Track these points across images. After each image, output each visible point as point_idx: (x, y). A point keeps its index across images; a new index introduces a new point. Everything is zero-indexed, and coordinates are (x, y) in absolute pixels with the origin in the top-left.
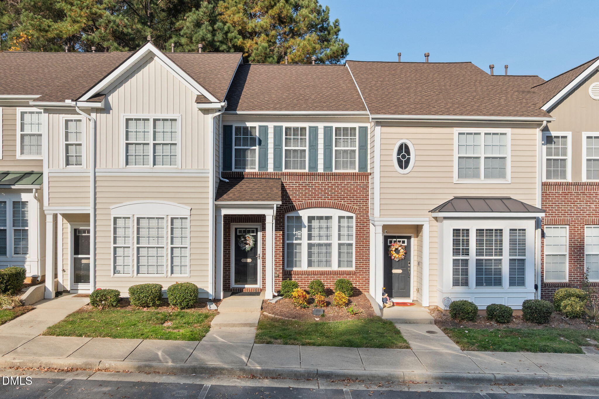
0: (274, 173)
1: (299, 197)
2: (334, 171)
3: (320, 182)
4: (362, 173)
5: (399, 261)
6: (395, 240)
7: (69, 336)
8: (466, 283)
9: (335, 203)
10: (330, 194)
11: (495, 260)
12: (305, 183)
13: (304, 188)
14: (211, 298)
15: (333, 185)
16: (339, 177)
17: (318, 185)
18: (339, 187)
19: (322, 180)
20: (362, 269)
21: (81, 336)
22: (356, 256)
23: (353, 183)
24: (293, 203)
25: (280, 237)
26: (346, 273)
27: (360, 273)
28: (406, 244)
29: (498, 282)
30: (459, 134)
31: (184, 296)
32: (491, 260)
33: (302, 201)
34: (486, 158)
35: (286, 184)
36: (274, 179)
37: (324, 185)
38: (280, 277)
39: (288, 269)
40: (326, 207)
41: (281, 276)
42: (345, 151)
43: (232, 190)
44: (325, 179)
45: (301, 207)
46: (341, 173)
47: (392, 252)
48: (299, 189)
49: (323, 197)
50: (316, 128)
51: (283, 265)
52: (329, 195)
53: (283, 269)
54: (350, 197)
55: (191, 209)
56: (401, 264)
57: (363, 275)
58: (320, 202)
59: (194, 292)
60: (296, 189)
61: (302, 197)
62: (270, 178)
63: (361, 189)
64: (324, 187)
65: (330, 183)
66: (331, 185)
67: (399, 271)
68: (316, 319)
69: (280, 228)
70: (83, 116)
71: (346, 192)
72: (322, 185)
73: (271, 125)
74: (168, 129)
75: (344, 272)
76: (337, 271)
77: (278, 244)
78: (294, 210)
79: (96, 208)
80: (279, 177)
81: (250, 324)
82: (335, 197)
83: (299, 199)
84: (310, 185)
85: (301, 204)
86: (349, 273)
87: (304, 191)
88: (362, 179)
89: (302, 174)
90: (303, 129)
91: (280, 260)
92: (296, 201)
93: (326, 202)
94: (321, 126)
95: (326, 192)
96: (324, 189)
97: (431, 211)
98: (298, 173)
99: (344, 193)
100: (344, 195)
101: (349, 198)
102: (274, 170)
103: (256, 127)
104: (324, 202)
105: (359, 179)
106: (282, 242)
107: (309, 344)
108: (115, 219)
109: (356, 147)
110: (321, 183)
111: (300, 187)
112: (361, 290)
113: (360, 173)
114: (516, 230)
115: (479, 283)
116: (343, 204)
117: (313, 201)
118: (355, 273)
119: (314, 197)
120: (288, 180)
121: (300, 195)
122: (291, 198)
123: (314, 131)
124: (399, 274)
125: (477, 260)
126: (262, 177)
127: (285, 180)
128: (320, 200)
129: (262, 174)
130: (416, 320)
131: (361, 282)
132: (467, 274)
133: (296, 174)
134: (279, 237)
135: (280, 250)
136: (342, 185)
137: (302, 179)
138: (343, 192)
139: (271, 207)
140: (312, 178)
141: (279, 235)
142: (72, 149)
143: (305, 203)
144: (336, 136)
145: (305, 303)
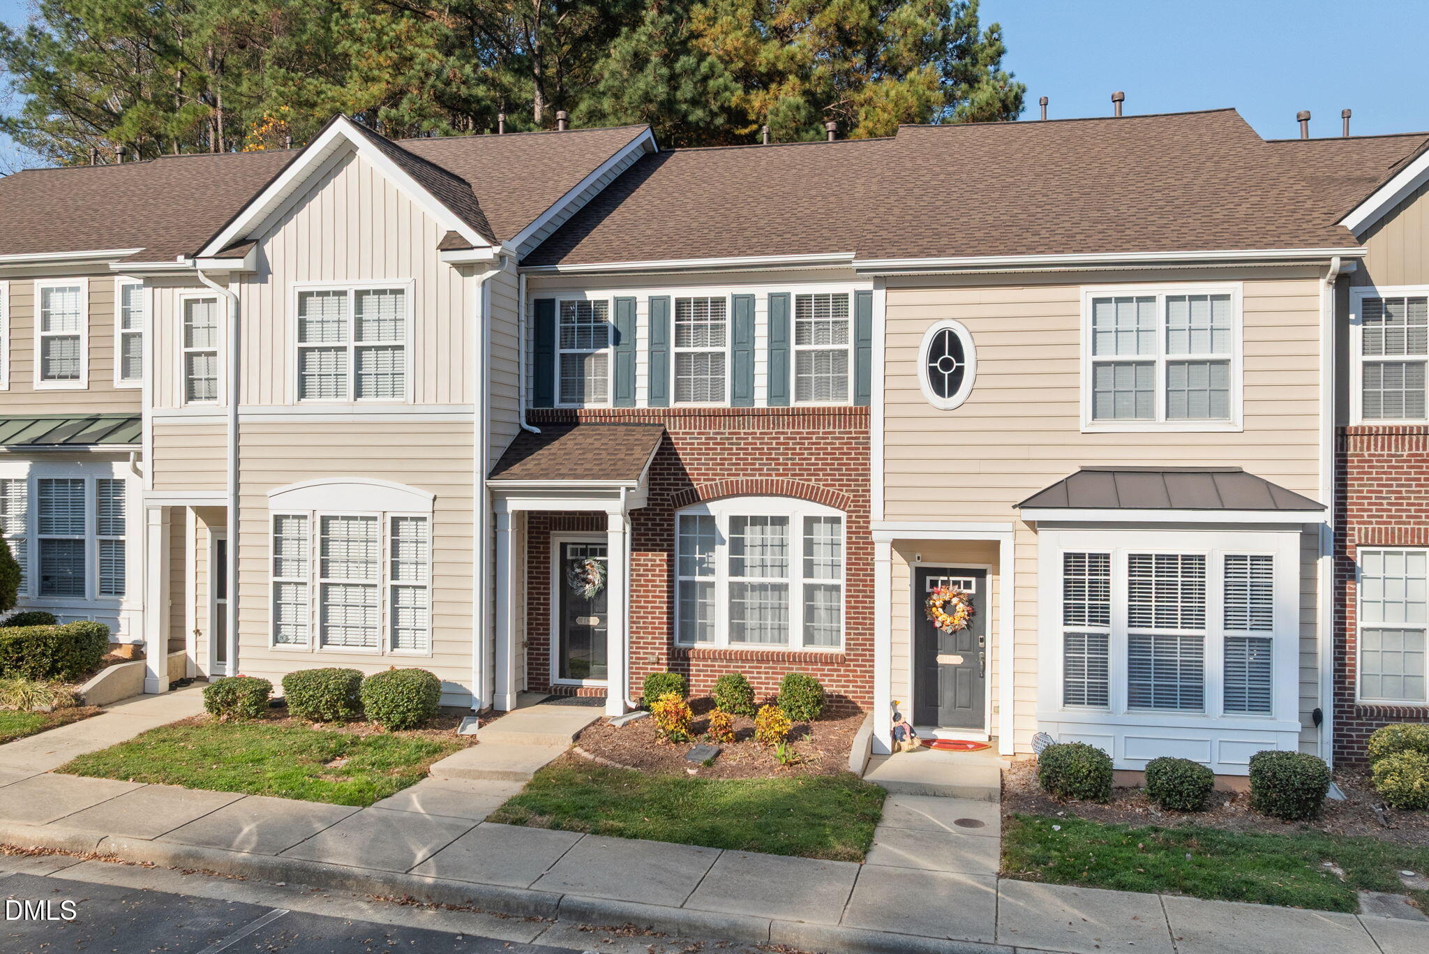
0: (648, 411)
1: (707, 469)
2: (793, 403)
3: (758, 431)
4: (861, 409)
5: (954, 632)
6: (946, 578)
7: (104, 776)
8: (1099, 697)
9: (793, 483)
10: (781, 461)
11: (1183, 638)
12: (722, 433)
13: (719, 447)
14: (475, 707)
15: (788, 438)
16: (804, 420)
17: (753, 438)
18: (804, 444)
19: (763, 428)
20: (863, 650)
21: (126, 778)
22: (847, 618)
23: (839, 433)
24: (692, 485)
25: (662, 565)
26: (821, 659)
27: (858, 660)
28: (973, 591)
29: (1193, 698)
30: (1096, 301)
31: (393, 699)
32: (1173, 638)
33: (715, 480)
34: (1170, 363)
35: (676, 439)
36: (649, 424)
37: (766, 440)
38: (662, 664)
39: (683, 645)
40: (772, 495)
41: (665, 661)
42: (822, 355)
43: (540, 452)
44: (769, 425)
45: (713, 493)
46: (808, 409)
47: (934, 609)
48: (706, 449)
49: (765, 468)
50: (750, 300)
51: (670, 634)
52: (779, 464)
53: (670, 643)
54: (831, 469)
55: (435, 499)
56: (961, 642)
57: (865, 666)
58: (757, 481)
59: (418, 692)
60: (701, 449)
61: (714, 469)
62: (639, 424)
63: (859, 448)
64: (767, 444)
65: (783, 433)
66: (784, 438)
67: (957, 660)
68: (689, 771)
69: (663, 545)
70: (214, 290)
71: (822, 456)
72: (763, 438)
73: (642, 296)
74: (388, 313)
75: (816, 657)
76: (801, 654)
77: (658, 583)
78: (694, 501)
79: (240, 493)
80: (659, 420)
81: (516, 774)
82: (795, 470)
83: (708, 474)
84: (735, 441)
85: (711, 485)
86: (828, 660)
87: (719, 454)
88: (861, 424)
89: (714, 411)
90: (718, 302)
91: (663, 623)
92: (699, 480)
93: (772, 481)
94: (761, 293)
95: (773, 456)
96: (768, 449)
97: (1022, 505)
98: (704, 410)
99: (816, 459)
100: (817, 464)
101: (828, 472)
102: (650, 403)
103: (607, 301)
104: (767, 480)
105: (855, 424)
106: (666, 578)
107: (610, 832)
108: (278, 520)
109: (846, 342)
110: (761, 433)
111: (708, 444)
112: (859, 705)
113: (856, 409)
114: (1244, 558)
115: (1137, 699)
116: (813, 487)
117: (740, 478)
118: (843, 661)
119: (742, 469)
120: (680, 428)
121: (708, 464)
122: (688, 471)
123: (745, 306)
124: (956, 667)
125: (1131, 637)
126: (619, 420)
127: (675, 428)
128: (757, 477)
129: (619, 413)
130: (950, 787)
131: (859, 684)
132: (1105, 674)
133: (699, 414)
134: (660, 565)
135: (663, 597)
136: (811, 438)
137: (715, 425)
138: (813, 457)
139: (613, 494)
140: (739, 422)
141: (660, 560)
142: (199, 362)
143: (721, 483)
144: (797, 317)
145: (683, 731)
